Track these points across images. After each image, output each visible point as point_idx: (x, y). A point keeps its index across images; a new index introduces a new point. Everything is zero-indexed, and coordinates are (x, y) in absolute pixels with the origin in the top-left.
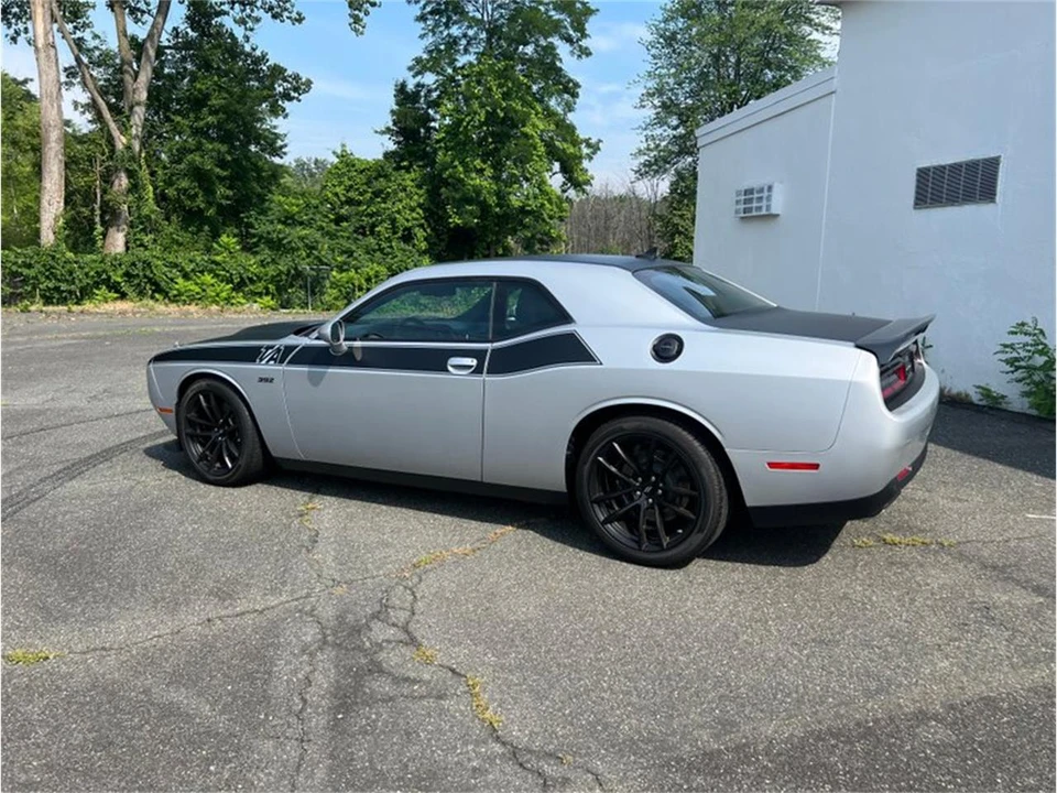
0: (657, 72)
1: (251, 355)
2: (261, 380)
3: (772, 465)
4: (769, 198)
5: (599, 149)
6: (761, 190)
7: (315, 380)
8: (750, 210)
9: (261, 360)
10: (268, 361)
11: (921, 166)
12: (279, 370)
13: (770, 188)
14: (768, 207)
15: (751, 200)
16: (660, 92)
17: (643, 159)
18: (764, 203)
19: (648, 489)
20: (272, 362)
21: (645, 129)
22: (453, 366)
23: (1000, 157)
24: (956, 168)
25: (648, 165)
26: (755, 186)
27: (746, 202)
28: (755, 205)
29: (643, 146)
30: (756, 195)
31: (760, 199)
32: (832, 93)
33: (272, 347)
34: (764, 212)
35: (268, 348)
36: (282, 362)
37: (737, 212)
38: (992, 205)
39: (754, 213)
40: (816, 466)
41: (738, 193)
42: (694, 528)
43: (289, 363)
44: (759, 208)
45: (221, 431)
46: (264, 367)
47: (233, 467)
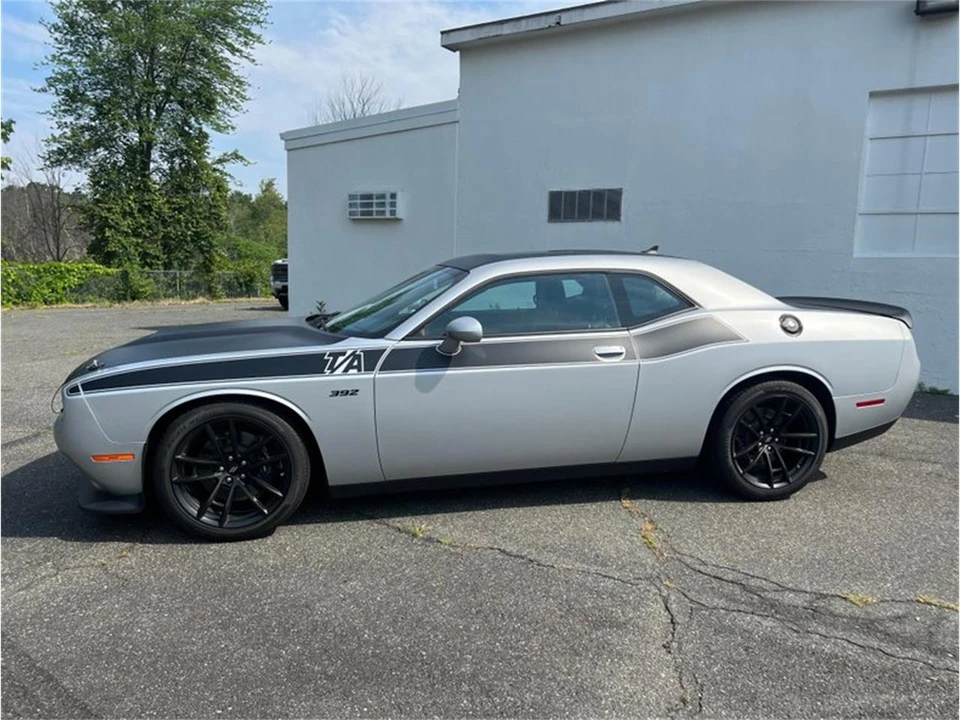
0: (62, 58)
1: (313, 365)
2: (337, 393)
3: (859, 405)
4: (393, 205)
5: (11, 130)
6: (383, 196)
7: (424, 386)
8: (370, 213)
9: (333, 369)
10: (346, 370)
11: (551, 190)
12: (369, 379)
13: (393, 196)
14: (393, 213)
15: (371, 205)
16: (66, 78)
17: (55, 147)
18: (388, 209)
19: (769, 439)
20: (355, 371)
21: (55, 116)
22: (600, 355)
23: (621, 189)
24: (585, 194)
25: (60, 152)
26: (375, 193)
27: (363, 205)
28: (375, 209)
29: (58, 133)
30: (375, 201)
31: (383, 204)
32: (457, 122)
33: (343, 354)
34: (388, 216)
35: (336, 355)
36: (370, 368)
37: (351, 214)
38: (616, 223)
39: (375, 217)
40: (882, 401)
41: (352, 197)
42: (813, 461)
43: (380, 370)
44: (383, 213)
45: (234, 469)
46: (338, 378)
47: (270, 513)
